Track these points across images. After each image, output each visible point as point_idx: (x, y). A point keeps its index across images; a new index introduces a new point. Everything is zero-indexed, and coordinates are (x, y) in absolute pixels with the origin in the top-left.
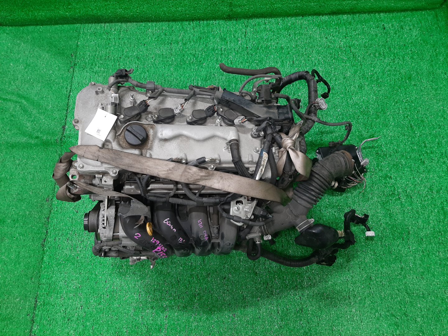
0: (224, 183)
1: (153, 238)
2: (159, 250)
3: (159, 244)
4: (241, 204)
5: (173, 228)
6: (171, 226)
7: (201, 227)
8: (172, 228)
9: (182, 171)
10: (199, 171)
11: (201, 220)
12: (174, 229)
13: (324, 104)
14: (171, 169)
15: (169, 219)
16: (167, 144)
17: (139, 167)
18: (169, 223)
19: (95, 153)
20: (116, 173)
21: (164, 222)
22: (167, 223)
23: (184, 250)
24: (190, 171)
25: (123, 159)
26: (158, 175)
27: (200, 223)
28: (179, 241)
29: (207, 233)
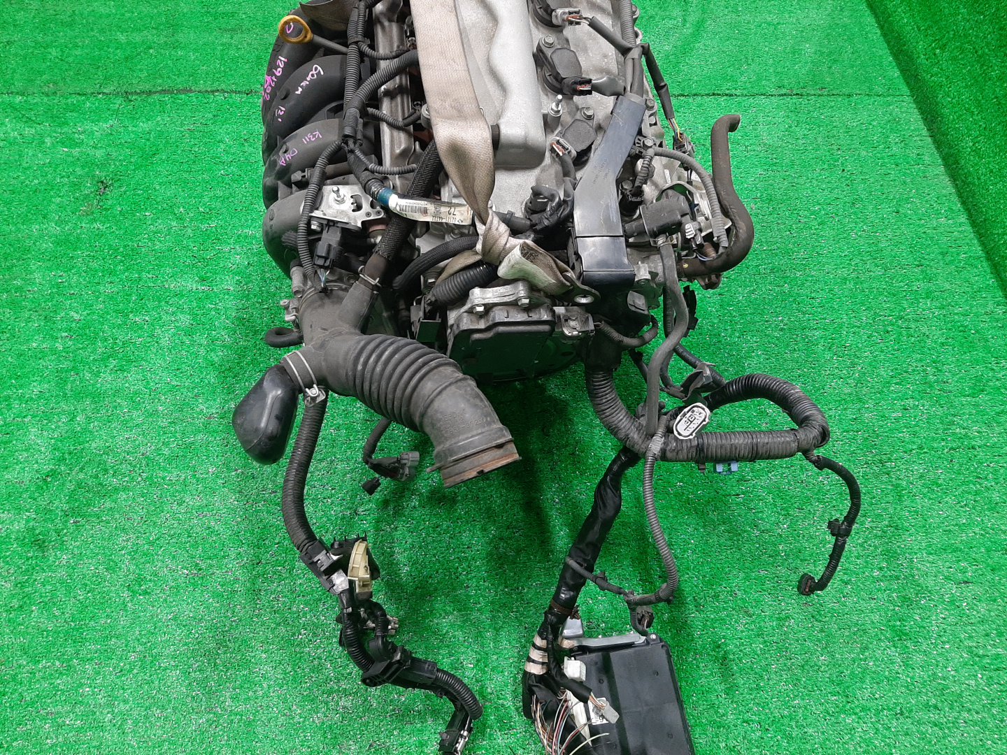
1: (285, 60)
3: (276, 77)
4: (353, 207)
5: (303, 87)
6: (307, 81)
7: (306, 140)
8: (303, 84)
11: (321, 137)
12: (300, 89)
13: (693, 426)
15: (322, 73)
18: (313, 75)
21: (316, 66)
22: (314, 72)
27: (314, 136)
29: (292, 157)
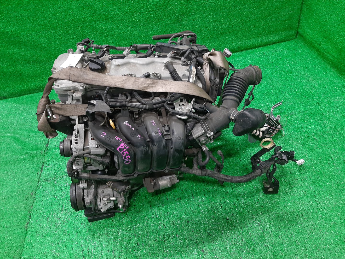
0: (166, 88)
1: (117, 136)
2: (122, 147)
3: (122, 141)
4: (183, 106)
5: (132, 127)
6: (130, 126)
7: (154, 125)
9: (133, 81)
10: (146, 80)
11: (153, 120)
14: (124, 80)
15: (127, 121)
16: (120, 68)
17: (100, 80)
18: (128, 124)
19: (67, 72)
20: (83, 87)
21: (124, 123)
22: (127, 124)
23: (143, 147)
24: (139, 81)
25: (88, 75)
26: (115, 85)
27: (153, 122)
28: (138, 137)
29: (159, 130)
